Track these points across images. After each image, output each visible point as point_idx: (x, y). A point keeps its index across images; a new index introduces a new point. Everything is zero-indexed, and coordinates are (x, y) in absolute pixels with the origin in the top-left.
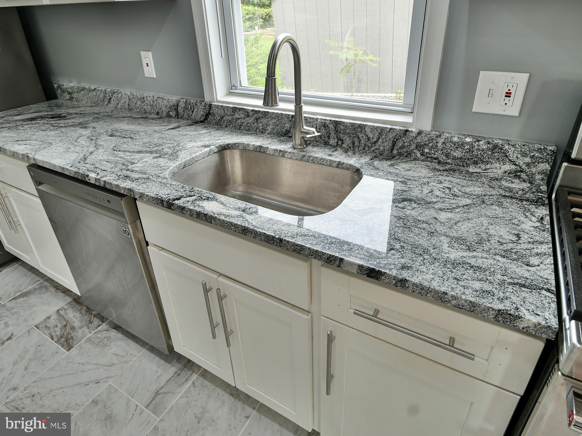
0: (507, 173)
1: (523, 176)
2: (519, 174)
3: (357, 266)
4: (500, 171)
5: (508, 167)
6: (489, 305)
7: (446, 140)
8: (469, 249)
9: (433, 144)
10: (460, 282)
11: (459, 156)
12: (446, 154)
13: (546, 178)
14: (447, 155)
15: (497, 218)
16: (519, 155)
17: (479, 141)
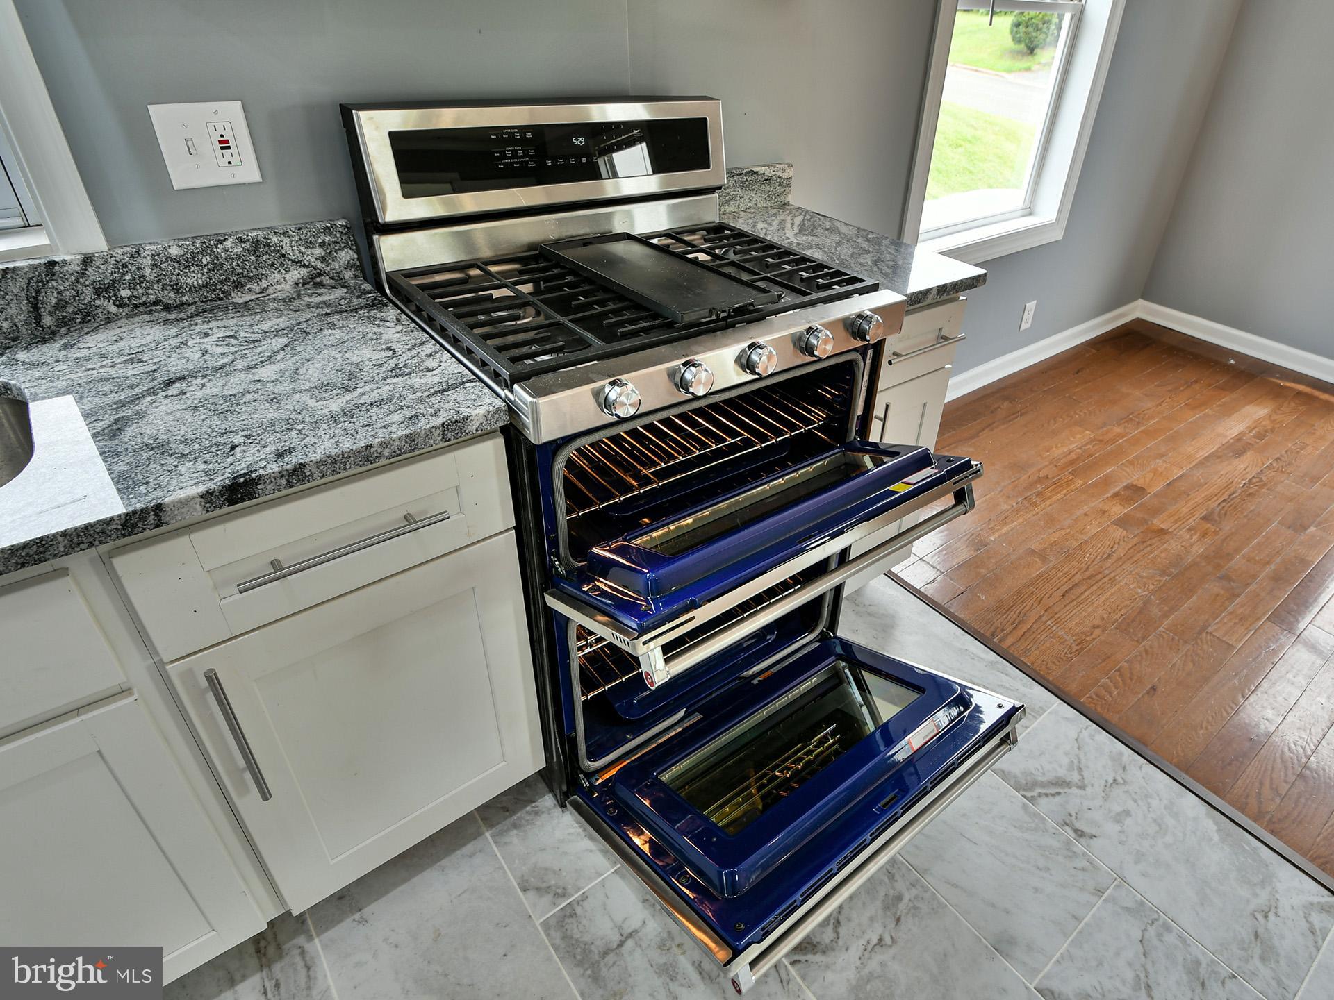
0: (300, 285)
1: (326, 280)
2: (318, 280)
3: (199, 500)
4: (288, 286)
5: (296, 274)
6: (428, 426)
7: (156, 258)
8: (347, 390)
9: (132, 276)
10: (374, 426)
11: (200, 282)
12: (171, 286)
13: (358, 273)
14: (176, 288)
15: (344, 342)
16: (302, 248)
17: (221, 242)
